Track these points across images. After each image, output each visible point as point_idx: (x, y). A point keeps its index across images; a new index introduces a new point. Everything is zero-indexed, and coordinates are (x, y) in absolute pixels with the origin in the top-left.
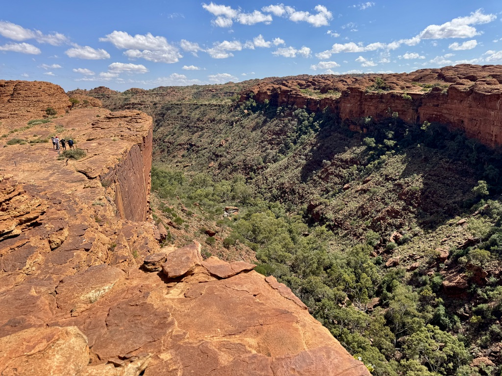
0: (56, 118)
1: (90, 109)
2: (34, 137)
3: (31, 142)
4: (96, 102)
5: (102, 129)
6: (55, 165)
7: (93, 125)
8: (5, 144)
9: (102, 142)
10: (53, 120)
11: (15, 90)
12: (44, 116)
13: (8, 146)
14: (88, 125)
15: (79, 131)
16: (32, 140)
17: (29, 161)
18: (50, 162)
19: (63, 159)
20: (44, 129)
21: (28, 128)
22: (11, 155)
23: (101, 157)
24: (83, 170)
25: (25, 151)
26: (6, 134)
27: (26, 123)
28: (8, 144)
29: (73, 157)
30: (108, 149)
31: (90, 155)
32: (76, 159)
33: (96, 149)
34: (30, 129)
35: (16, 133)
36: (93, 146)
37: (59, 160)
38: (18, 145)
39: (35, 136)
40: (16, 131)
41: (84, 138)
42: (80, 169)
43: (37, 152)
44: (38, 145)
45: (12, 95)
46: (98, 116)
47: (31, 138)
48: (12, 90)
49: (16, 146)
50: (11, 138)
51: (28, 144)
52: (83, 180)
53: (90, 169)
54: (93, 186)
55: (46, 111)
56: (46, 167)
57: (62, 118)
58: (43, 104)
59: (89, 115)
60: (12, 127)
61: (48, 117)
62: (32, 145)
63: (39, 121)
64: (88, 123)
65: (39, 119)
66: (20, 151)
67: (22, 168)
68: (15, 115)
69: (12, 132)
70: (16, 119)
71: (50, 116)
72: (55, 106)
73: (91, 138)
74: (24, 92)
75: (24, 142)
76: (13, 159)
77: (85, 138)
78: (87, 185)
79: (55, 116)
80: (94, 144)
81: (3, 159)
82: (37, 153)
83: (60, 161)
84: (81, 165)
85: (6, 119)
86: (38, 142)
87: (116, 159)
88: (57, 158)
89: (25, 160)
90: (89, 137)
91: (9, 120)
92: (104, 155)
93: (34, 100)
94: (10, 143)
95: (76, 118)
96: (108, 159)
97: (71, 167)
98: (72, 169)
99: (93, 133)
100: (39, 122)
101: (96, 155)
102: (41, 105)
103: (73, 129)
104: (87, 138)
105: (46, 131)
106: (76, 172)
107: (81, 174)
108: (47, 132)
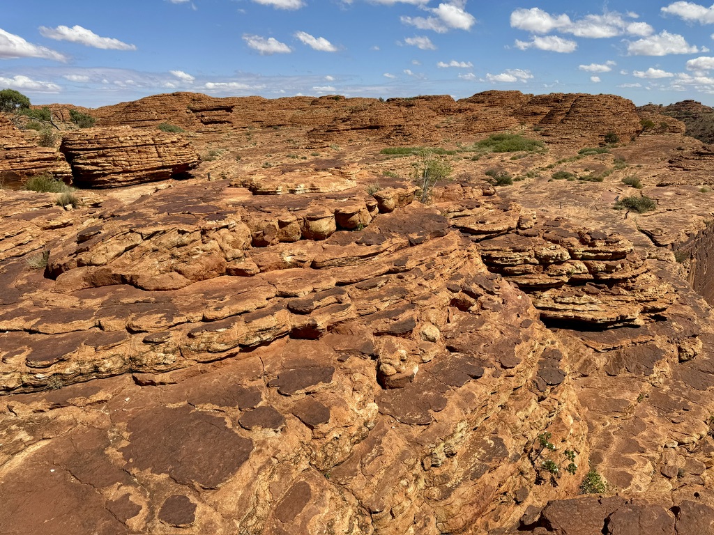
0: (616, 147)
1: (668, 137)
2: (585, 172)
3: (581, 179)
4: (678, 126)
5: (684, 170)
6: (609, 216)
7: (670, 162)
8: (550, 177)
9: (683, 191)
10: (611, 150)
11: (573, 106)
12: (600, 144)
13: (554, 180)
14: (662, 162)
15: (647, 170)
16: (582, 176)
17: (575, 205)
18: (603, 210)
19: (621, 209)
20: (598, 162)
21: (578, 158)
22: (556, 193)
23: (678, 215)
24: (649, 230)
25: (572, 189)
26: (553, 163)
27: (576, 152)
28: (554, 178)
29: (636, 209)
30: (691, 204)
31: (661, 209)
32: (639, 212)
33: (672, 201)
34: (580, 161)
35: (564, 164)
36: (668, 196)
37: (615, 209)
38: (565, 180)
39: (586, 170)
40: (564, 161)
41: (653, 182)
42: (644, 228)
43: (588, 193)
44: (590, 184)
45: (568, 113)
46: (679, 149)
47: (581, 173)
48: (569, 106)
49: (563, 181)
50: (557, 170)
51: (577, 181)
52: (647, 246)
53: (660, 232)
54: (662, 258)
55: (606, 137)
56: (598, 216)
57: (624, 148)
58: (604, 127)
59: (665, 147)
60: (559, 155)
61: (605, 145)
62: (582, 183)
63: (594, 150)
64: (662, 159)
65: (593, 147)
66: (567, 189)
67: (568, 213)
68: (566, 140)
69: (560, 163)
70: (566, 146)
71: (608, 144)
72: (619, 130)
73: (665, 182)
74: (583, 110)
75: (573, 177)
76: (558, 198)
77: (656, 181)
78: (653, 255)
79: (615, 144)
80: (669, 193)
81: (547, 196)
82: (587, 195)
83: (616, 211)
84: (646, 221)
85: (554, 145)
86: (589, 180)
87: (702, 223)
88: (613, 206)
89: (572, 201)
90: (662, 180)
91: (557, 146)
92: (683, 213)
93: (593, 121)
94: (556, 177)
95: (644, 149)
96: (691, 220)
97: (631, 222)
98: (633, 225)
99: (669, 176)
100: (593, 152)
101: (670, 210)
102: (600, 128)
103: (637, 166)
104: (658, 182)
105: (600, 165)
106: (637, 232)
107: (644, 235)
108: (602, 167)
